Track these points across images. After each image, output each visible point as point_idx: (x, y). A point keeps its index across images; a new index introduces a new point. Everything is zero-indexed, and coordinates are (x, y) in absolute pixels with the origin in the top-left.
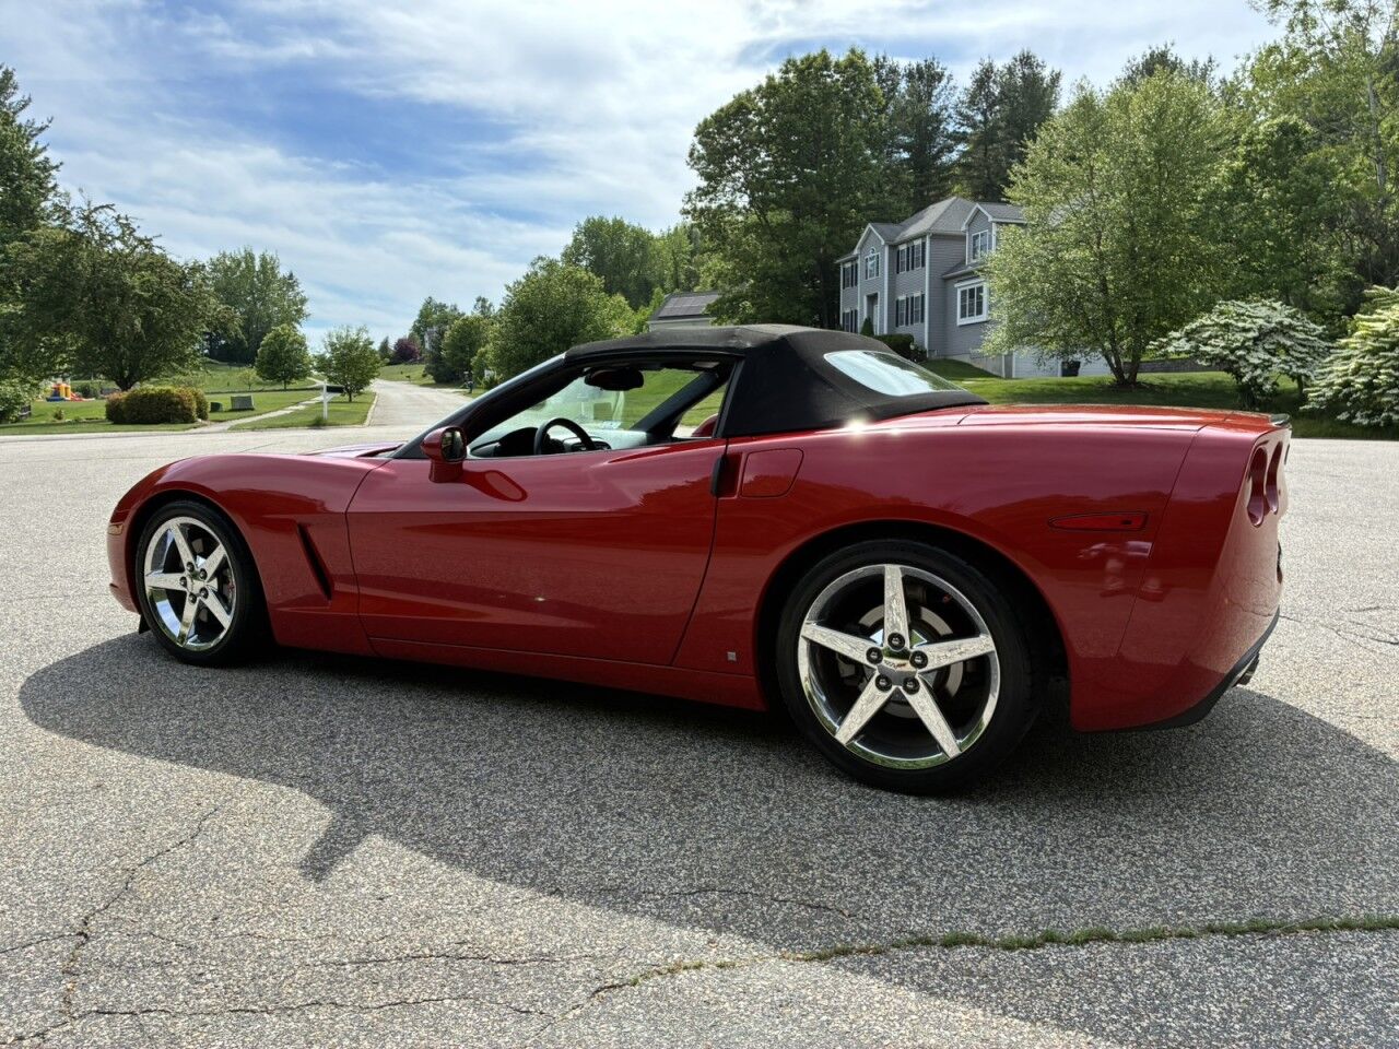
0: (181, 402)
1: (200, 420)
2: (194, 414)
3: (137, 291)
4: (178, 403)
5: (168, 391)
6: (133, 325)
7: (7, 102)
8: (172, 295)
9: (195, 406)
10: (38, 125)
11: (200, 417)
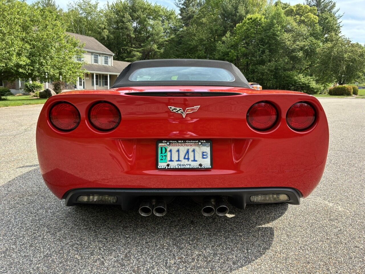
0: (348, 89)
1: (353, 95)
2: (352, 93)
3: (346, 59)
4: (347, 90)
5: (345, 87)
6: (343, 68)
7: (333, 11)
8: (357, 59)
9: (352, 91)
10: (341, 15)
11: (353, 94)
